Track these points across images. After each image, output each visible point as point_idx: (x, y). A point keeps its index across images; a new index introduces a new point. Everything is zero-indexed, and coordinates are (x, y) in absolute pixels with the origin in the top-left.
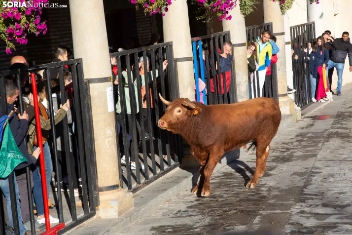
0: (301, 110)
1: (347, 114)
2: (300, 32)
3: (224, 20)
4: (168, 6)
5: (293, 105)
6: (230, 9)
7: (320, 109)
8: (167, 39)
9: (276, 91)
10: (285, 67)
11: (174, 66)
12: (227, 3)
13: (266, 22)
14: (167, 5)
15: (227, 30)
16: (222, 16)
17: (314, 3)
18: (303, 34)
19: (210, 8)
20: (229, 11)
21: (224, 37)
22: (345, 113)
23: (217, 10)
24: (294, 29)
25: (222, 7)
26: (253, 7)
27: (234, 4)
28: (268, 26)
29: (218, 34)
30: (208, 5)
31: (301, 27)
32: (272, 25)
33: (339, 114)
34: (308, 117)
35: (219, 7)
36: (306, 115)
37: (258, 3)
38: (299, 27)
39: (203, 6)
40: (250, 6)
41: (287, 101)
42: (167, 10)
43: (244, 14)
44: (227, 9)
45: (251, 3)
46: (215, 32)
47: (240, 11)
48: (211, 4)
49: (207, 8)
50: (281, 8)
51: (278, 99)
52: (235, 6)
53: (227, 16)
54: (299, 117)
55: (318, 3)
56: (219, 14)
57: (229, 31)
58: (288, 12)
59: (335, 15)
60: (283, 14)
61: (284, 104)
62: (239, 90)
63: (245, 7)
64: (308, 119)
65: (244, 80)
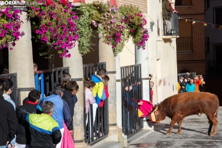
0: (128, 139)
1: (165, 143)
2: (129, 72)
3: (64, 57)
4: (16, 42)
5: (121, 133)
6: (69, 48)
7: (143, 138)
8: (12, 71)
9: (107, 121)
10: (115, 101)
11: (17, 95)
12: (67, 43)
13: (100, 62)
14: (14, 40)
15: (66, 66)
16: (62, 54)
17: (141, 49)
18: (131, 74)
19: (52, 46)
20: (69, 50)
21: (64, 72)
22: (163, 142)
23: (58, 48)
24: (124, 69)
25: (62, 46)
26: (90, 48)
27: (73, 44)
28: (102, 65)
29: (58, 69)
30: (50, 44)
31: (130, 68)
32: (105, 64)
33: (159, 143)
34: (133, 145)
35: (60, 46)
36: (132, 143)
37: (94, 45)
38: (128, 68)
39: (46, 44)
40: (87, 47)
41: (116, 130)
42: (14, 44)
43: (82, 54)
44: (67, 48)
45: (88, 45)
46: (55, 67)
47: (78, 50)
48: (53, 43)
49: (50, 46)
50: (114, 51)
51: (108, 127)
52: (74, 46)
53: (67, 54)
54: (126, 144)
55: (144, 49)
56: (60, 52)
57: (68, 67)
58: (120, 54)
59: (157, 60)
60: (115, 55)
61: (114, 132)
62: (75, 118)
63: (83, 47)
64: (133, 146)
65: (80, 110)
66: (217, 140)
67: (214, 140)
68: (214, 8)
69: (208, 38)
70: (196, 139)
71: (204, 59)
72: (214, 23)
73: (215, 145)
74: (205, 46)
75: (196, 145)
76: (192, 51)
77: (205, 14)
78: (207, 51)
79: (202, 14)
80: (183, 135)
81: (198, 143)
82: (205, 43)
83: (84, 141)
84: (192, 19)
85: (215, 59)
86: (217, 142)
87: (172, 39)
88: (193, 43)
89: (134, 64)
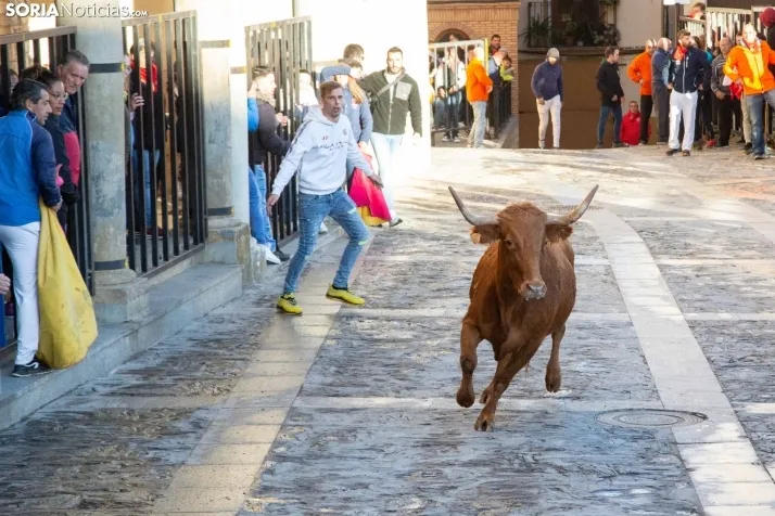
9: (203, 198)
10: (228, 137)
13: (179, 9)
24: (255, 33)
28: (184, 20)
29: (41, 34)
31: (276, 29)
32: (194, 18)
38: (269, 30)
51: (206, 220)
54: (262, 273)
61: (223, 235)
65: (113, 165)
83: (127, 264)
89: (290, 16)
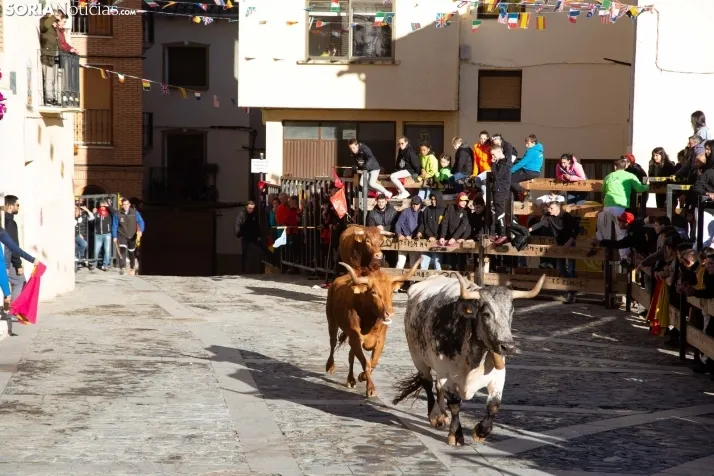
66: (165, 359)
67: (159, 359)
68: (164, 45)
69: (151, 115)
70: (116, 354)
71: (139, 161)
72: (164, 82)
73: (158, 371)
74: (143, 132)
75: (116, 370)
76: (112, 142)
77: (143, 58)
78: (148, 145)
79: (136, 57)
80: (84, 346)
81: (121, 364)
82: (143, 126)
84: (111, 68)
85: (166, 165)
86: (164, 362)
87: (64, 115)
88: (115, 125)
